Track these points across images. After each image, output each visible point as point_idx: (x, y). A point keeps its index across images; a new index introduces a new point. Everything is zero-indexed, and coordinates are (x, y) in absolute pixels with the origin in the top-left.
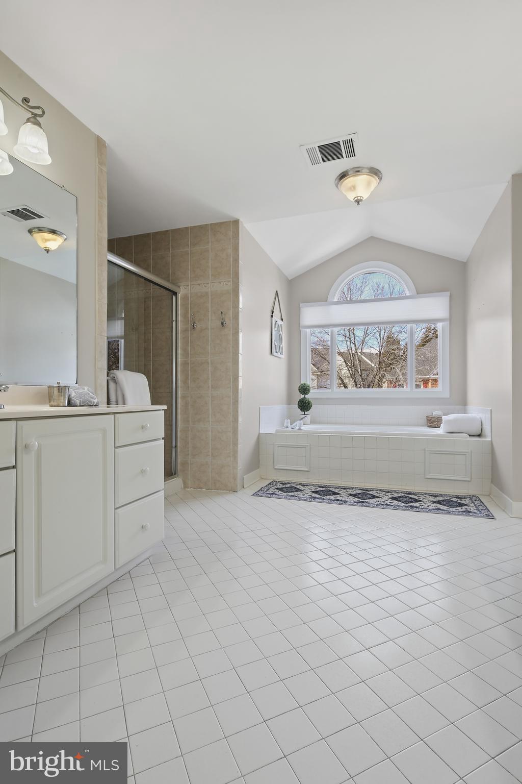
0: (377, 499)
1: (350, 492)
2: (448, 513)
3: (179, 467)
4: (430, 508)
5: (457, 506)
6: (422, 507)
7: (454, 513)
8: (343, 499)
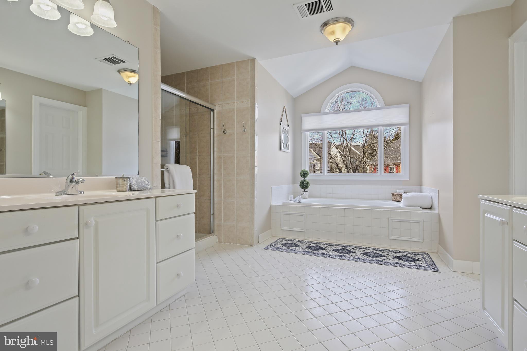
0: (352, 254)
1: (333, 248)
2: (404, 266)
3: (215, 228)
4: (391, 262)
5: (411, 261)
6: (385, 261)
7: (408, 266)
8: (328, 254)
